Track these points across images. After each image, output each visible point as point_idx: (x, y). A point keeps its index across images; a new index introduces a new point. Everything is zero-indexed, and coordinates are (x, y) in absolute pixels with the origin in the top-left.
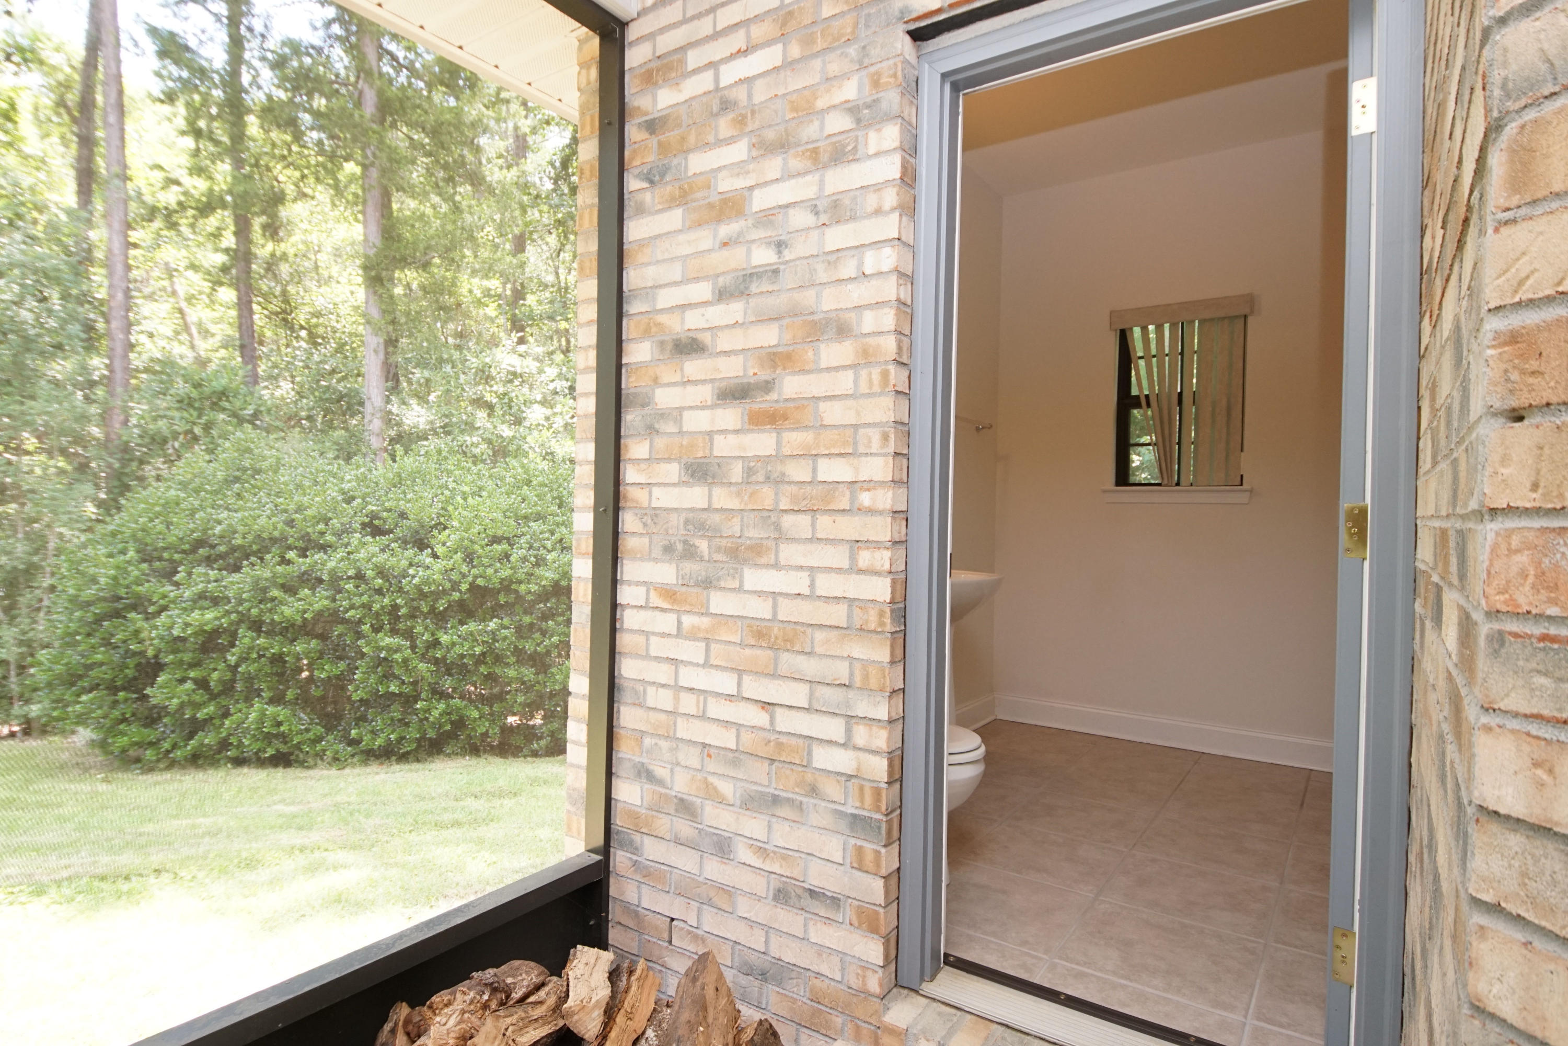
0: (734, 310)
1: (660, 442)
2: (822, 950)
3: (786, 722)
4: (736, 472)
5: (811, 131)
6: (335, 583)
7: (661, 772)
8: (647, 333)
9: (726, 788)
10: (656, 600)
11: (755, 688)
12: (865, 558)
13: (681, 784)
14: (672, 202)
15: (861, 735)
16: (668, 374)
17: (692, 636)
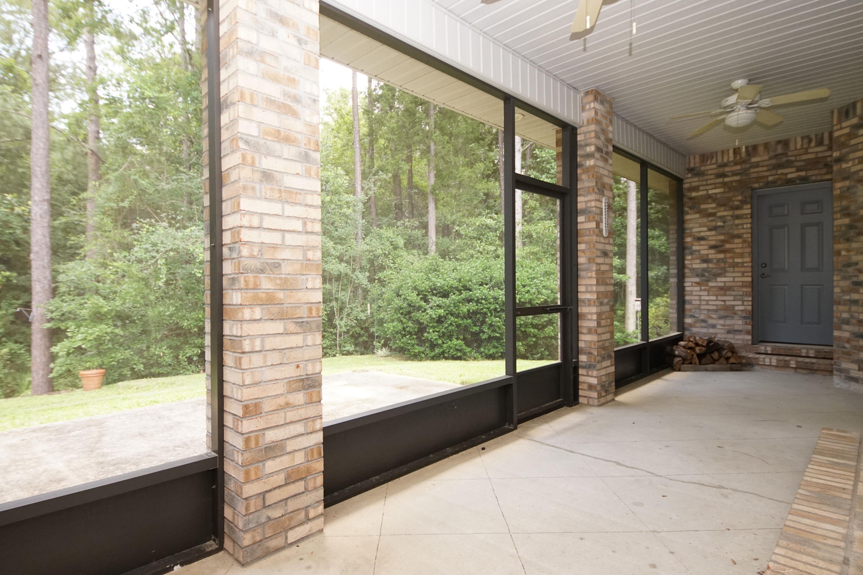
0: (713, 233)
1: (694, 256)
2: (738, 339)
3: (728, 303)
4: (715, 261)
5: (731, 203)
6: (478, 302)
7: (696, 315)
8: (690, 236)
9: (714, 316)
10: (694, 285)
11: (720, 298)
12: (746, 274)
13: (702, 317)
14: (696, 213)
15: (746, 303)
16: (695, 243)
17: (704, 290)
